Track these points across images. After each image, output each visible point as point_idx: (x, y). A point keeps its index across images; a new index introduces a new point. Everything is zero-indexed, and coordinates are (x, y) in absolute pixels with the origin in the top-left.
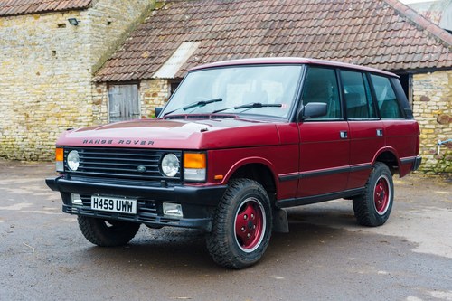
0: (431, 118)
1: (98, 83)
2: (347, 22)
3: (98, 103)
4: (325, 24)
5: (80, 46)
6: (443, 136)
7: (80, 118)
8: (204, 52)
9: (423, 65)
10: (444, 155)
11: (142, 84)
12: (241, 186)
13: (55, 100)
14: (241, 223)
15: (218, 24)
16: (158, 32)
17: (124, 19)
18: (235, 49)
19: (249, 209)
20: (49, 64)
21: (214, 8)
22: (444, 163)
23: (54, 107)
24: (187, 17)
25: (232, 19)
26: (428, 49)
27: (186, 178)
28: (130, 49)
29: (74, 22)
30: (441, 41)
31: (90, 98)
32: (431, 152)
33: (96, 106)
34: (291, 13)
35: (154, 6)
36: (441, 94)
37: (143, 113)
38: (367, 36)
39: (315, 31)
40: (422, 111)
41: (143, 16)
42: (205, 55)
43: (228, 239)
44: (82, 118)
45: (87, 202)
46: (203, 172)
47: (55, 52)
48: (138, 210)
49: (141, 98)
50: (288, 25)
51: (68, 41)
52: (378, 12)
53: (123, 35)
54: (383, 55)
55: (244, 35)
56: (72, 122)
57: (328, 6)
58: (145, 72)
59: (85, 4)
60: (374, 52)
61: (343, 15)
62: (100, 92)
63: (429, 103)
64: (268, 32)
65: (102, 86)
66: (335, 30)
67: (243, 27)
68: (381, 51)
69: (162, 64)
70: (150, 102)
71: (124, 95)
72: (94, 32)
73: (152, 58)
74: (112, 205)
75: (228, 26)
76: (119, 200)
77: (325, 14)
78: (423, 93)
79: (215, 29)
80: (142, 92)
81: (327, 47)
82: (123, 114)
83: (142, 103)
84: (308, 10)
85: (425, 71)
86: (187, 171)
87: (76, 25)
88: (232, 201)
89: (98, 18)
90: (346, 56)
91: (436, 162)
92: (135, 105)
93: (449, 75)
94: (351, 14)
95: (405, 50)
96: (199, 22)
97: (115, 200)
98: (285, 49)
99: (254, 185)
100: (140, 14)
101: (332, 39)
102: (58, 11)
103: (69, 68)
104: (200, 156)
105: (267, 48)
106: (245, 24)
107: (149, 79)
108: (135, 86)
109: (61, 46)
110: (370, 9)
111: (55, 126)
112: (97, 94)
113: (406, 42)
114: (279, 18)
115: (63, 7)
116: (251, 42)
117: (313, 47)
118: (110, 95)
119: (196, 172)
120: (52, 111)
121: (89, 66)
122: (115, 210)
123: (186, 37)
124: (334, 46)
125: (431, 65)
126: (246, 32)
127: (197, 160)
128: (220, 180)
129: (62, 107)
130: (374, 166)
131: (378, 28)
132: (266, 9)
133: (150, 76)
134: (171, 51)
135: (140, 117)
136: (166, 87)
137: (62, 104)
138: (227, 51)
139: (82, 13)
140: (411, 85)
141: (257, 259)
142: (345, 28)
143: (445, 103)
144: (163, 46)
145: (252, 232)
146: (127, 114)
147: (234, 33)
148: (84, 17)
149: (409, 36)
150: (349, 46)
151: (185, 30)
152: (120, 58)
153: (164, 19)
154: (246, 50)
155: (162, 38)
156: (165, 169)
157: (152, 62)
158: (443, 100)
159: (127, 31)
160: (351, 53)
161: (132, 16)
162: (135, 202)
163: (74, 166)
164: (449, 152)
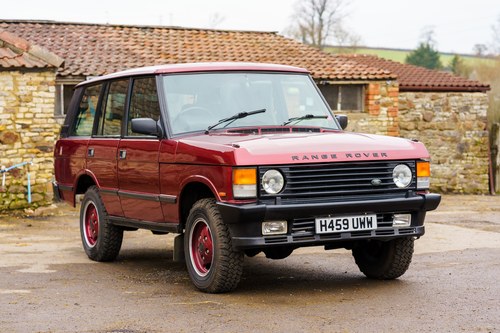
6: (6, 161)
10: (8, 187)
22: (8, 197)
27: (420, 187)
36: (3, 103)
45: (308, 226)
48: (379, 225)
74: (347, 224)
76: (355, 218)
86: (419, 180)
93: (14, 77)
104: (426, 165)
156: (396, 181)
158: (6, 111)
162: (374, 217)
163: (270, 189)
164: (14, 181)
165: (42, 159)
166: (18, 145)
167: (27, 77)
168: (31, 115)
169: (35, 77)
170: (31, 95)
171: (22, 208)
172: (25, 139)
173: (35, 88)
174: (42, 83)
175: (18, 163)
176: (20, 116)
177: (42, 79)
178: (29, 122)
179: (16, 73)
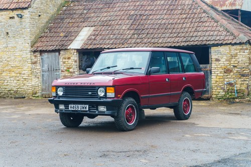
0: (221, 70)
1: (35, 52)
2: (177, 17)
3: (35, 63)
4: (165, 17)
5: (23, 30)
6: (227, 80)
7: (23, 72)
8: (97, 34)
9: (216, 42)
10: (228, 90)
11: (62, 52)
12: (127, 99)
13: (8, 61)
14: (127, 114)
15: (104, 16)
16: (68, 20)
17: (48, 13)
18: (115, 32)
19: (130, 109)
20: (4, 40)
21: (101, 6)
22: (228, 94)
23: (7, 65)
24: (85, 12)
25: (112, 14)
26: (220, 33)
27: (107, 96)
28: (52, 31)
29: (20, 16)
30: (226, 29)
31: (30, 60)
32: (222, 88)
33: (33, 65)
34: (146, 10)
35: (65, 4)
36: (225, 58)
37: (62, 69)
38: (188, 25)
39: (159, 22)
40: (216, 66)
41: (58, 10)
42: (97, 35)
43: (122, 119)
44: (25, 72)
45: (67, 107)
46: (114, 94)
47: (8, 33)
48: (89, 109)
49: (61, 60)
50: (144, 17)
51: (16, 27)
52: (195, 11)
53: (47, 22)
54: (196, 36)
55: (119, 23)
56: (19, 75)
57: (167, 7)
58: (63, 45)
59: (27, 6)
60: (191, 34)
61: (176, 12)
62: (36, 56)
63: (219, 62)
64: (133, 22)
65: (37, 53)
66: (171, 21)
67: (119, 18)
68: (195, 34)
69: (72, 40)
70: (66, 62)
71: (51, 58)
72: (32, 22)
73: (66, 36)
75: (110, 18)
76: (81, 106)
77: (165, 11)
78: (216, 57)
79: (102, 20)
80: (61, 57)
81: (166, 31)
82: (50, 69)
83: (62, 63)
84: (156, 9)
85: (217, 45)
86: (108, 94)
87: (21, 18)
88: (124, 105)
89: (34, 14)
90: (176, 37)
91: (224, 93)
92: (57, 64)
93: (229, 47)
94: (179, 12)
95: (207, 33)
96: (92, 15)
97: (79, 106)
98: (143, 32)
99: (132, 99)
100: (56, 9)
101: (169, 26)
102: (10, 9)
103: (17, 43)
104: (112, 88)
105: (133, 31)
106: (120, 17)
107: (66, 49)
108: (57, 54)
109: (12, 30)
110: (190, 9)
111: (8, 77)
112: (34, 58)
113: (209, 29)
114: (139, 13)
115: (13, 7)
116: (124, 28)
117: (159, 31)
118: (42, 59)
119: (111, 94)
120: (6, 68)
121: (29, 41)
122: (79, 109)
123: (85, 24)
124: (170, 31)
125: (220, 42)
126: (120, 21)
127: (111, 90)
128: (119, 97)
129: (12, 65)
130: (182, 93)
131: (194, 20)
132: (132, 8)
133: (66, 47)
134: (77, 33)
135: (60, 71)
136: (75, 54)
137: (12, 64)
138: (110, 33)
139: (24, 11)
140: (211, 53)
141: (133, 127)
142: (176, 20)
143: (228, 62)
144: (72, 29)
145: (131, 117)
146: (52, 69)
147: (113, 22)
148: (26, 13)
149: (210, 25)
150: (178, 30)
151: (85, 20)
152: (46, 37)
153: (71, 13)
154: (121, 33)
155: (71, 24)
156: (99, 93)
157: (66, 39)
158: (226, 60)
159: (49, 20)
160: (179, 35)
161: (52, 10)
162: (87, 106)
163: (61, 93)
164: (230, 88)
165: (243, 80)
166: (232, 74)
167: (235, 47)
168: (237, 62)
169: (238, 47)
170: (237, 54)
171: (234, 98)
172: (235, 72)
173: (239, 51)
174: (241, 49)
175: (232, 81)
176: (233, 62)
177: (241, 47)
178: (237, 65)
179: (230, 46)
